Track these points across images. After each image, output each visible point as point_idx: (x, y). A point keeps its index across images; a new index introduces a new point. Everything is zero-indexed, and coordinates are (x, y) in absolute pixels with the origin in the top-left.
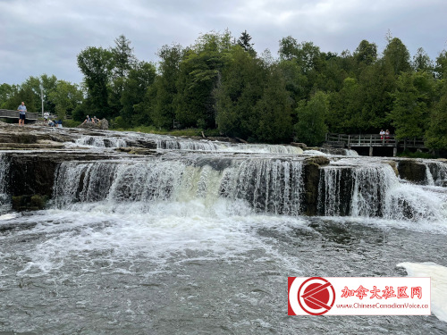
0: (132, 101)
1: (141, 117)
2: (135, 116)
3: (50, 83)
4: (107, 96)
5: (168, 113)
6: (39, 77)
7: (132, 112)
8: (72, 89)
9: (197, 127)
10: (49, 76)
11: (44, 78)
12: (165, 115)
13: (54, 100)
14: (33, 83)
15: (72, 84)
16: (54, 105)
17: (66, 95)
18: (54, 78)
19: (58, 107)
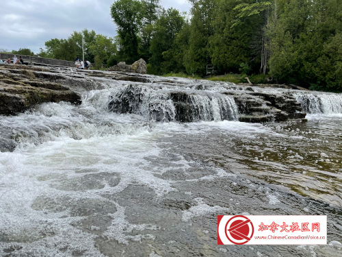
0: (160, 48)
1: (170, 64)
2: (164, 63)
3: (90, 38)
4: (137, 45)
5: (202, 58)
6: (81, 32)
7: (161, 59)
8: (108, 42)
9: (239, 73)
10: (90, 31)
11: (86, 33)
12: (197, 61)
13: (93, 52)
14: (77, 37)
15: (108, 38)
16: (93, 57)
17: (103, 48)
18: (93, 33)
19: (96, 58)
